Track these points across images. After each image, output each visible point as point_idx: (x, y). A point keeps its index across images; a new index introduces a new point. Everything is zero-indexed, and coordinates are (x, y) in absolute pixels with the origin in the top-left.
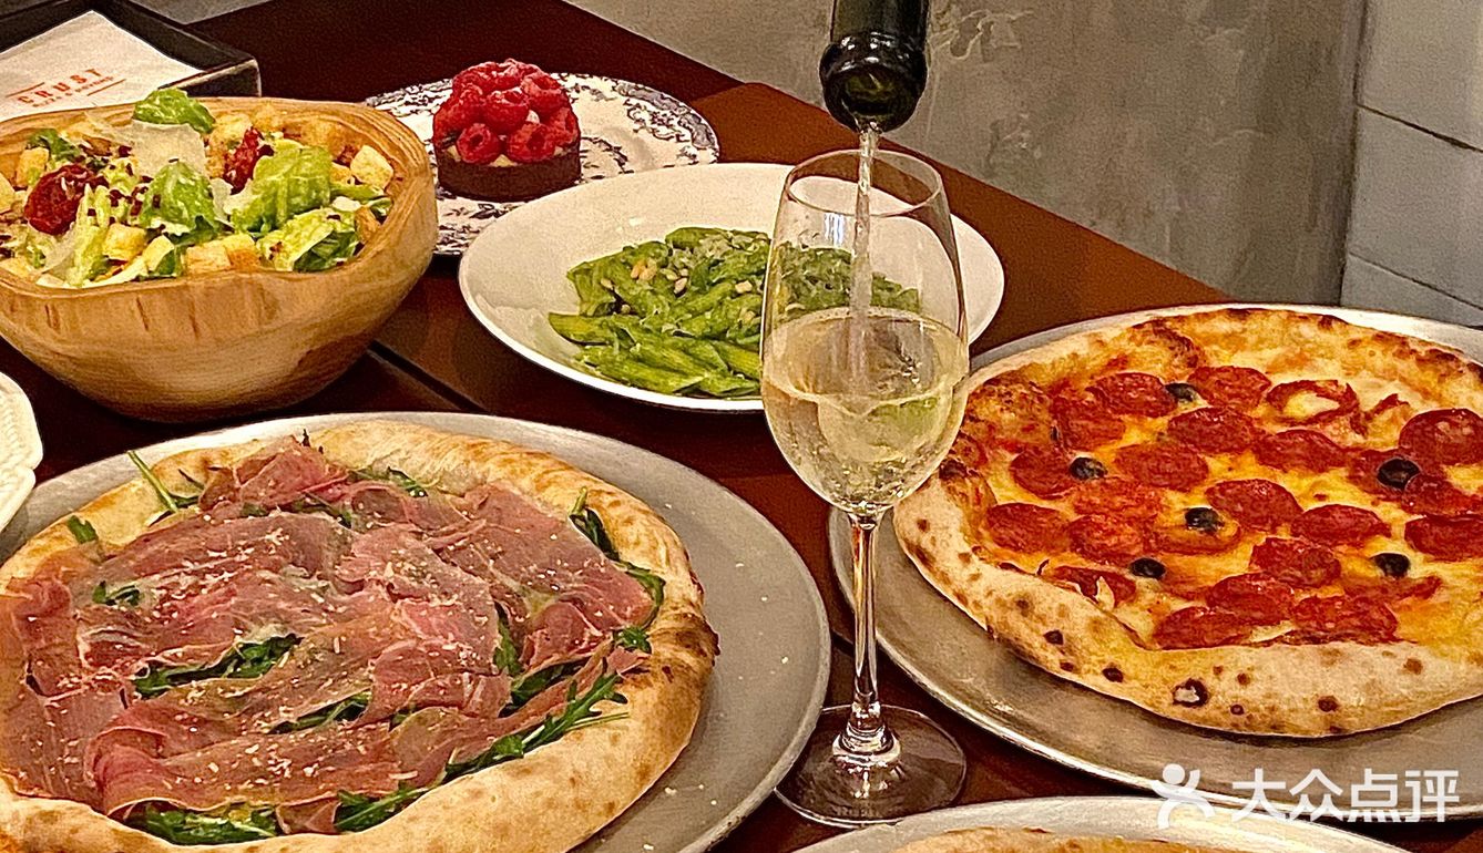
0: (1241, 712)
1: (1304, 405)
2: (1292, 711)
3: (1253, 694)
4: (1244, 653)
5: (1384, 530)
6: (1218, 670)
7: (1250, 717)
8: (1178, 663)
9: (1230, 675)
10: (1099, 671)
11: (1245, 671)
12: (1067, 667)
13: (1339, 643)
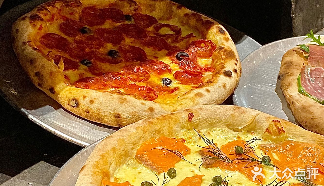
0: (88, 112)
1: (164, 31)
2: (105, 116)
3: (94, 107)
4: (95, 93)
5: (170, 71)
6: (84, 97)
7: (91, 115)
8: (72, 92)
9: (88, 99)
10: (48, 89)
11: (93, 99)
12: (39, 85)
13: (128, 96)
